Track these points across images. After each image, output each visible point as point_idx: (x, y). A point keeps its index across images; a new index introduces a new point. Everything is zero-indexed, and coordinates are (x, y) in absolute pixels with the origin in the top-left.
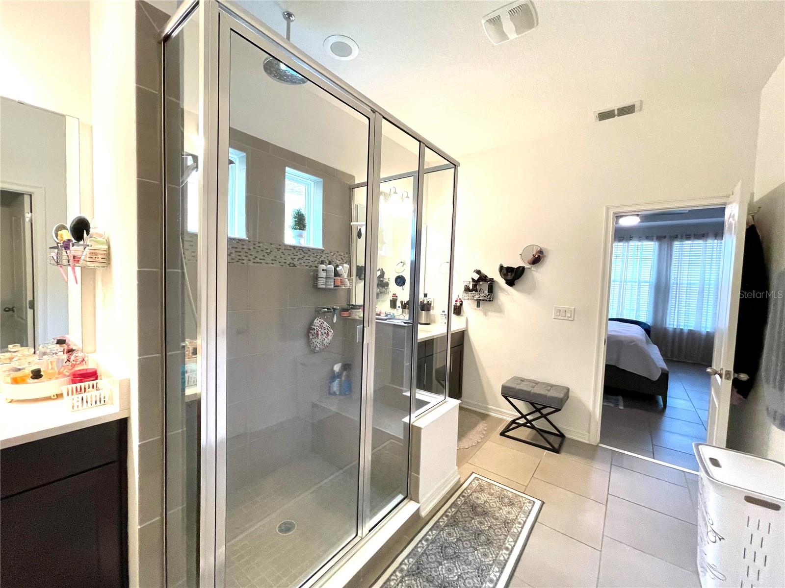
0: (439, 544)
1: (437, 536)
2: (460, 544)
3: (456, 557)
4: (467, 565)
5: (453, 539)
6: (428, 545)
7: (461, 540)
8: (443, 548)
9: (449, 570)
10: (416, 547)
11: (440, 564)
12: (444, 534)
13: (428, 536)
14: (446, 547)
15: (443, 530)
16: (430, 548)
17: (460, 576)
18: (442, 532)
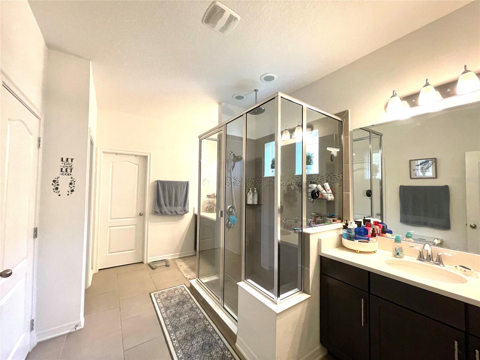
0: (213, 344)
1: (219, 345)
2: (208, 355)
3: (203, 349)
4: (195, 351)
5: (213, 353)
6: (215, 339)
7: (210, 357)
8: (210, 345)
9: (198, 342)
10: (217, 334)
11: (203, 340)
12: (218, 350)
13: (220, 341)
14: (210, 346)
15: (222, 350)
16: (213, 339)
17: (192, 345)
18: (220, 349)
